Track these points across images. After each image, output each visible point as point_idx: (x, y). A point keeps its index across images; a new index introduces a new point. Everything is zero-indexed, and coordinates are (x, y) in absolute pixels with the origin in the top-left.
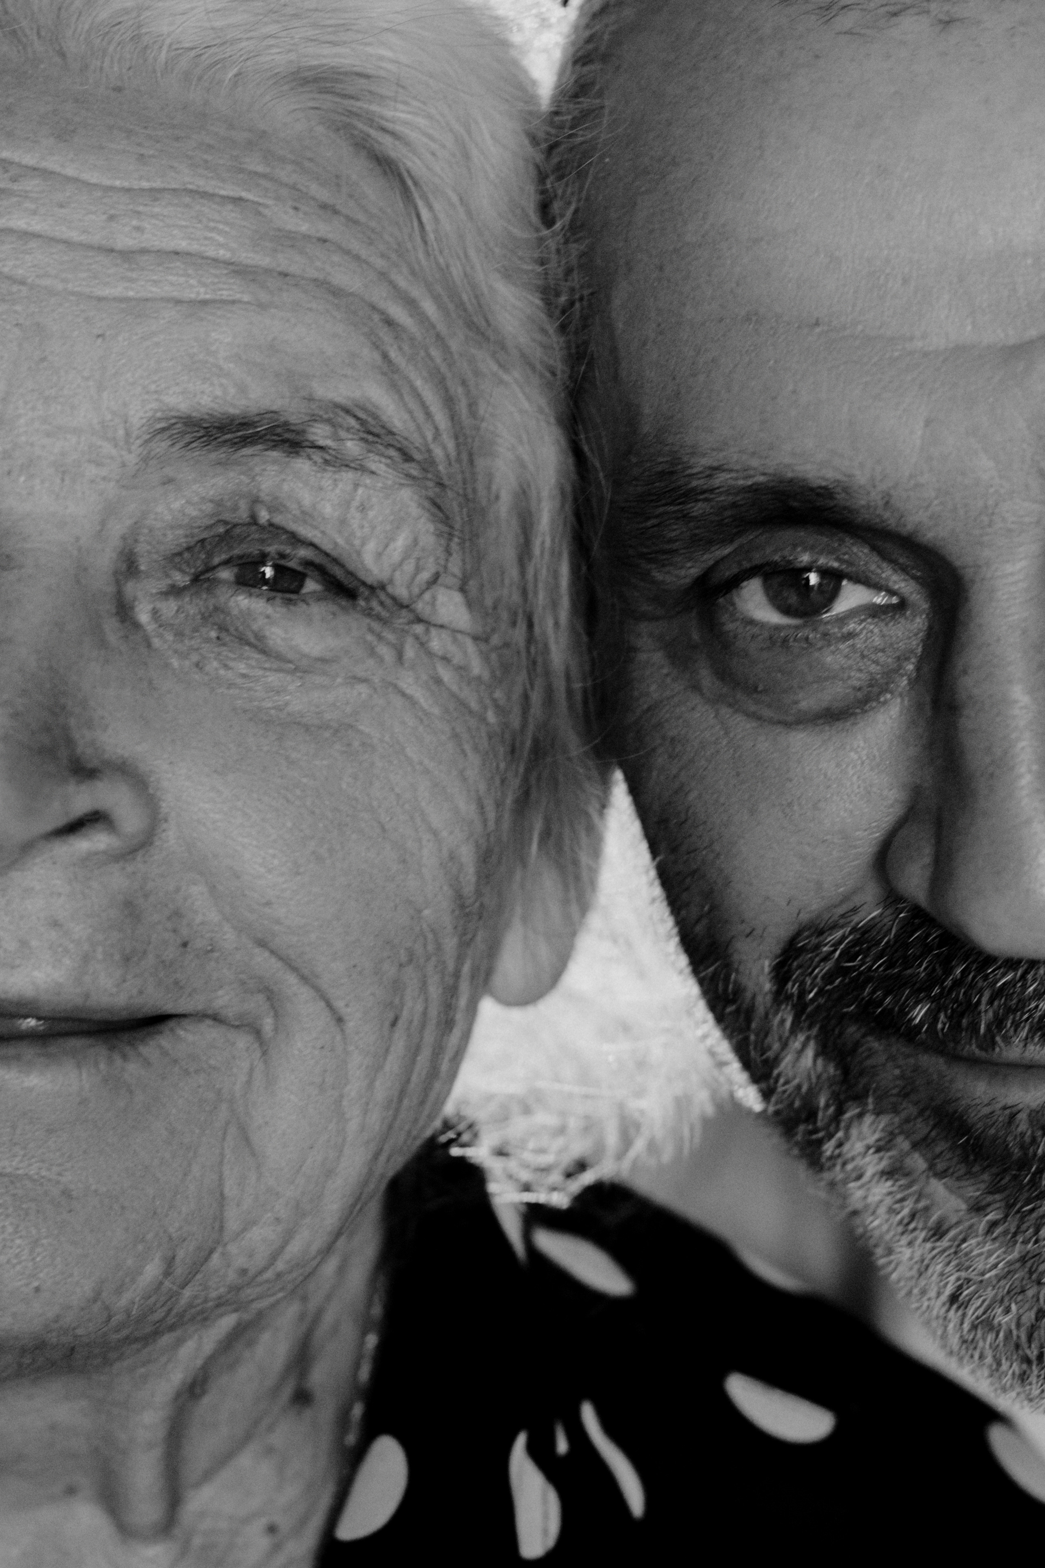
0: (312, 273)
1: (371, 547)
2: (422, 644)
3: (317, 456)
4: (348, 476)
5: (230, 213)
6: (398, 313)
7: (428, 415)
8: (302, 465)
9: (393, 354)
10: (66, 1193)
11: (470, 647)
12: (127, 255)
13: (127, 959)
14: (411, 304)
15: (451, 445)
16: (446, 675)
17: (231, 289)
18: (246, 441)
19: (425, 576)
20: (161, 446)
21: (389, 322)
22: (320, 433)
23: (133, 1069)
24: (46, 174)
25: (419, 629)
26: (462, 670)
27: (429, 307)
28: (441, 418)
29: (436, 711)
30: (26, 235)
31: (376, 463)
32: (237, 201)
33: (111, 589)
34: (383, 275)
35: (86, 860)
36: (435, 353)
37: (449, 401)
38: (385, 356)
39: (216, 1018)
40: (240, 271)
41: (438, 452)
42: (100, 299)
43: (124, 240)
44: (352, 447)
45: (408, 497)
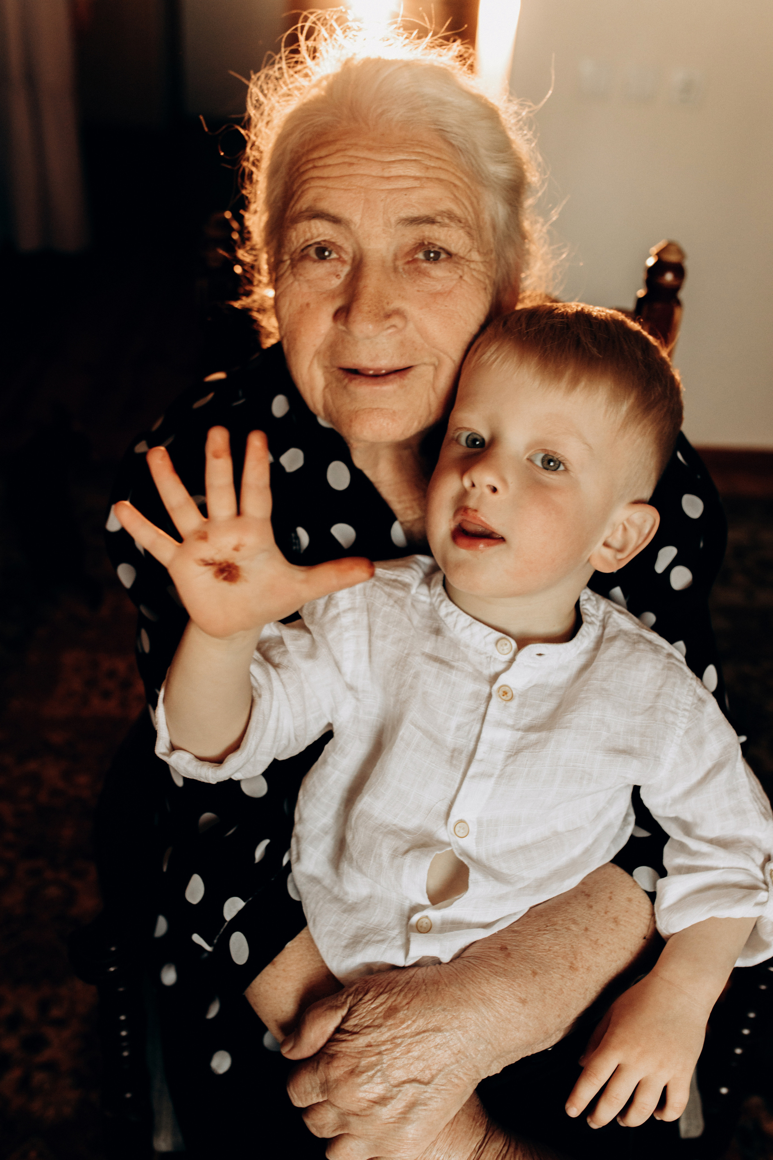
0: (434, 176)
1: (453, 245)
2: (468, 266)
3: (438, 224)
4: (446, 229)
5: (413, 164)
6: (457, 182)
7: (466, 208)
8: (435, 227)
9: (457, 194)
10: (394, 412)
11: (480, 265)
12: (388, 178)
13: (402, 356)
14: (461, 179)
15: (472, 214)
16: (475, 273)
17: (416, 184)
18: (421, 223)
19: (468, 250)
20: (400, 226)
21: (455, 186)
22: (439, 219)
23: (406, 382)
24: (366, 159)
25: (467, 263)
26: (479, 271)
27: (466, 179)
28: (470, 209)
29: (472, 284)
30: (362, 175)
31: (452, 224)
32: (415, 160)
33: (392, 265)
34: (453, 174)
35: (390, 334)
36: (468, 191)
37: (472, 203)
38: (455, 196)
39: (425, 364)
40: (416, 178)
41: (469, 218)
42: (382, 190)
43: (386, 174)
44: (447, 221)
45: (462, 232)
